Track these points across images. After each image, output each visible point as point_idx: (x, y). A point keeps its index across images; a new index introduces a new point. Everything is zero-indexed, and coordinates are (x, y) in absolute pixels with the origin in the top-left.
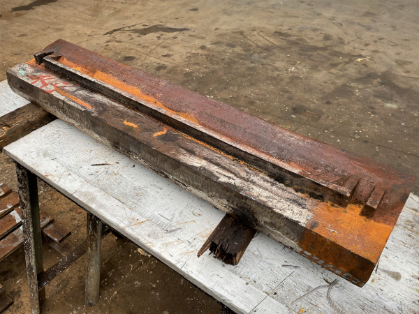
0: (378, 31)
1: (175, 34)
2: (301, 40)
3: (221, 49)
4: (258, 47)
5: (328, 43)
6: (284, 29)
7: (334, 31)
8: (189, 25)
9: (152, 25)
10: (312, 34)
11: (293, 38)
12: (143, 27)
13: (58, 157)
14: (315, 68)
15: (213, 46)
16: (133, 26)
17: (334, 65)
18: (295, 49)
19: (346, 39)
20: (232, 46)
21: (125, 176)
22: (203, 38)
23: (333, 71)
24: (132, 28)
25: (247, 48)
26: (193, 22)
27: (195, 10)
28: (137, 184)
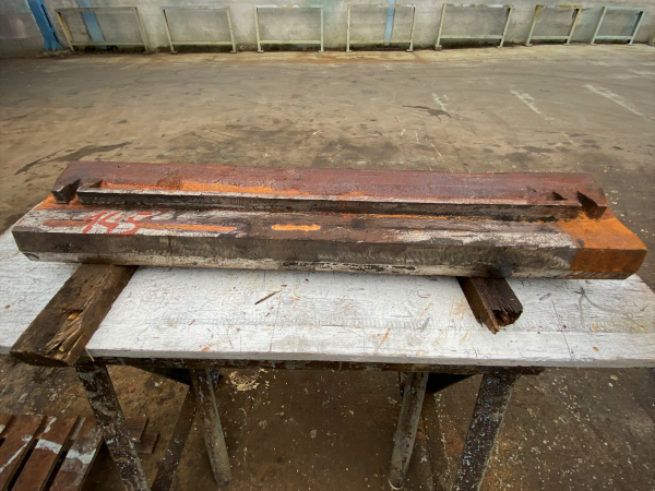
0: (311, 108)
1: (116, 151)
2: (256, 128)
3: (182, 154)
4: (220, 143)
5: (280, 126)
6: (233, 121)
7: (278, 115)
8: (129, 139)
9: (78, 149)
10: (261, 122)
11: (248, 128)
12: (68, 153)
13: (194, 317)
14: (284, 149)
15: (172, 153)
16: (53, 155)
17: (299, 143)
18: (256, 137)
19: (293, 119)
20: (193, 148)
21: (310, 296)
22: (154, 148)
23: (300, 148)
24: (52, 158)
25: (209, 146)
26: (130, 134)
27: (124, 122)
28: (333, 297)
